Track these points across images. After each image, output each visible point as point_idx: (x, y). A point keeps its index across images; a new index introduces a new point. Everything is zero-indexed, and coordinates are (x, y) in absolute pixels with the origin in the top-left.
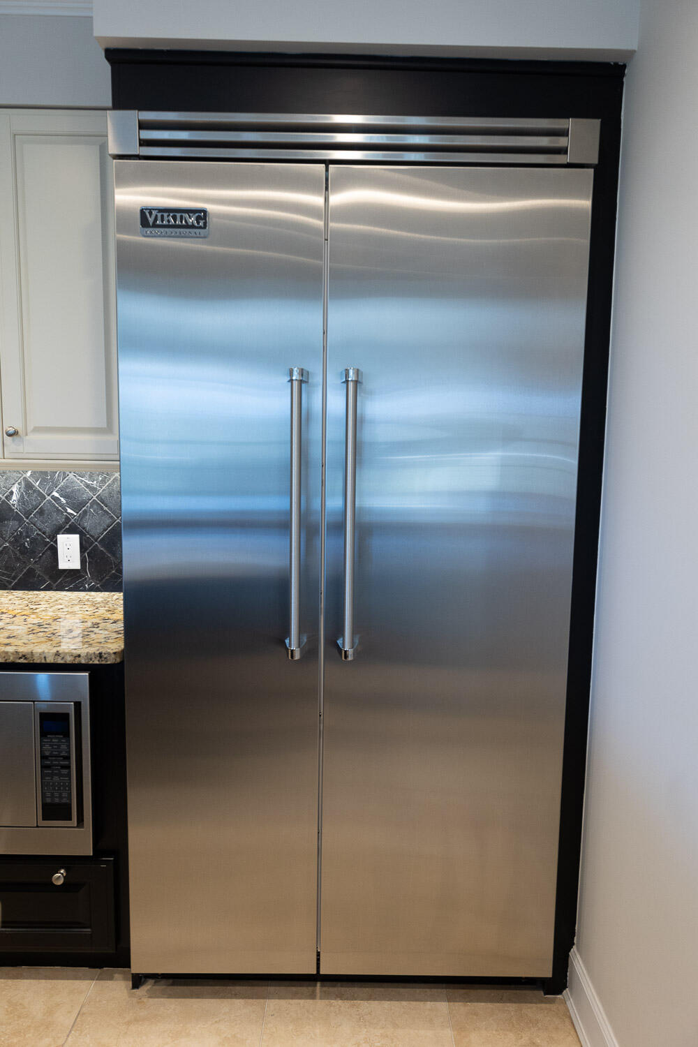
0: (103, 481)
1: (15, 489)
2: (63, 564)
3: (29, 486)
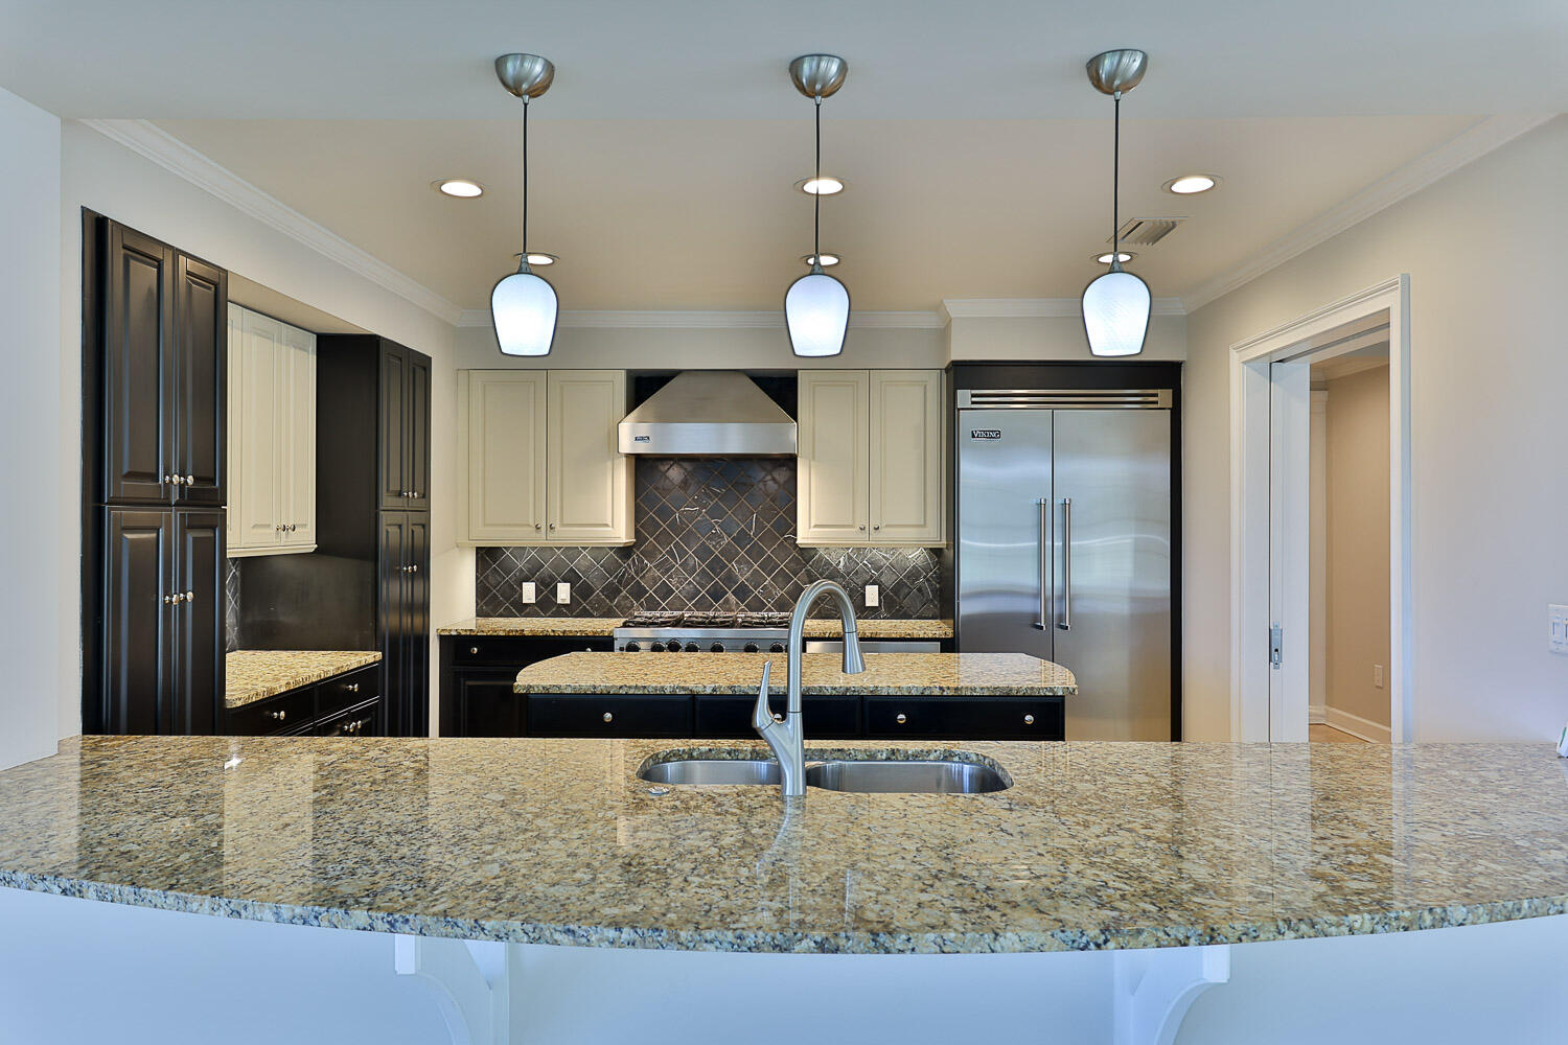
0: (893, 554)
1: (842, 560)
2: (868, 604)
3: (850, 558)
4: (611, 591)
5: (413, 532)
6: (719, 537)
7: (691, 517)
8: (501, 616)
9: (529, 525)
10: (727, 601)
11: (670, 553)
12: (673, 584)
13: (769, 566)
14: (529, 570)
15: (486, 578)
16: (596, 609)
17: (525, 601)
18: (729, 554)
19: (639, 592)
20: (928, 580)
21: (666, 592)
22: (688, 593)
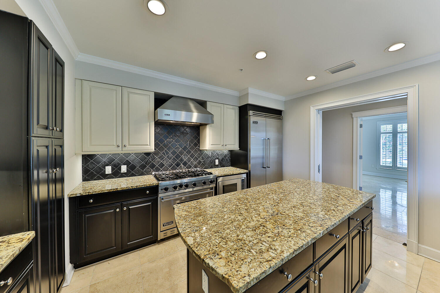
0: (221, 152)
1: (210, 153)
2: (216, 164)
3: (212, 153)
4: (143, 167)
5: (55, 149)
6: (179, 148)
7: (170, 142)
8: (95, 180)
9: (114, 145)
10: (181, 167)
11: (164, 153)
12: (164, 163)
13: (192, 156)
14: (108, 162)
15: (88, 166)
16: (137, 173)
17: (107, 173)
18: (181, 153)
19: (153, 166)
20: (228, 157)
21: (162, 165)
22: (169, 165)
